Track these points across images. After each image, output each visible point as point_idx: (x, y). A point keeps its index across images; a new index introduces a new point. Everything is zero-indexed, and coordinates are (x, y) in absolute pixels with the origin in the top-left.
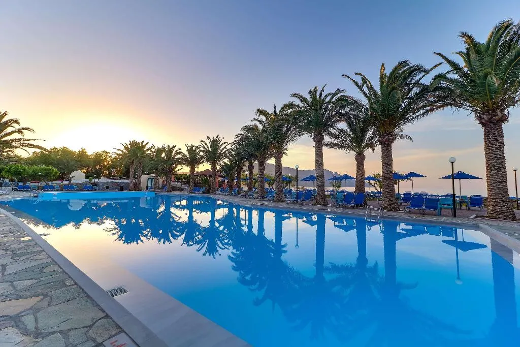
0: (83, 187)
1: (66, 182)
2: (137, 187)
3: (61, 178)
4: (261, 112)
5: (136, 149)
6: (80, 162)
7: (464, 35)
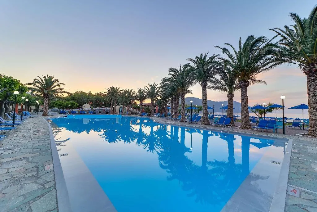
0: (88, 112)
1: (81, 109)
2: (114, 112)
3: (79, 108)
4: (171, 70)
5: (113, 92)
6: (89, 98)
7: (292, 15)
